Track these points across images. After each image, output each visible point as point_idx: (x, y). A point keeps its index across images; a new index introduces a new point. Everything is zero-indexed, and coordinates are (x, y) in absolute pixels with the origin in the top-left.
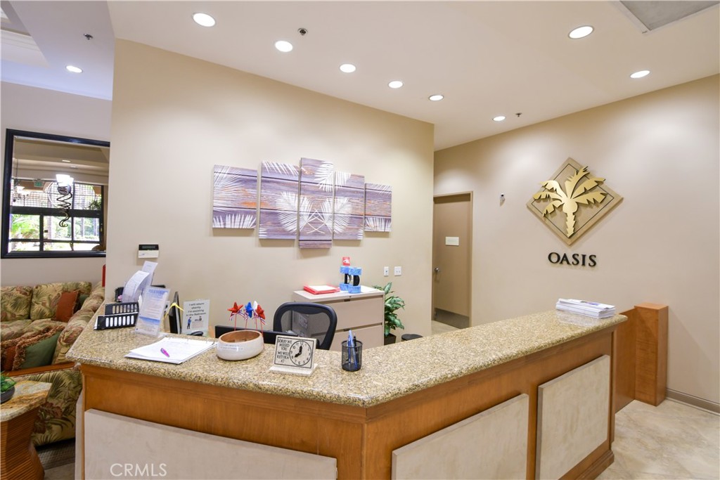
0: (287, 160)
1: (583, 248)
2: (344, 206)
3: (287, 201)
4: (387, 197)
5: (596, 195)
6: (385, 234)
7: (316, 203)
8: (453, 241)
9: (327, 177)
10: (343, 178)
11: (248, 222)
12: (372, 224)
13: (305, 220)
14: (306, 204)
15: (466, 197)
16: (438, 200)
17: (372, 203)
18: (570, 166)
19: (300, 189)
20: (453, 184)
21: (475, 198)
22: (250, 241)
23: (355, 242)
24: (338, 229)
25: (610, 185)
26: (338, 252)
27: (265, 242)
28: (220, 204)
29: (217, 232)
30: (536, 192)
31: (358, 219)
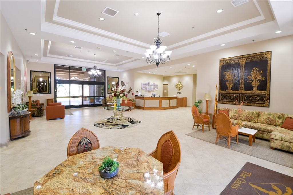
0: (147, 82)
1: (180, 92)
2: (153, 87)
3: (147, 87)
4: (157, 85)
5: (181, 85)
6: (157, 90)
7: (150, 87)
8: (165, 91)
9: (151, 84)
10: (153, 84)
11: (144, 89)
12: (156, 89)
13: (149, 89)
14: (149, 86)
15: (167, 84)
16: (163, 85)
17: (156, 86)
18: (179, 82)
19: (149, 85)
20: (165, 83)
21: (168, 85)
22: (144, 91)
23: (154, 91)
24: (152, 89)
25: (183, 84)
26: (152, 92)
27: (145, 91)
28: (142, 87)
29: (142, 90)
30: (176, 84)
31: (154, 88)
